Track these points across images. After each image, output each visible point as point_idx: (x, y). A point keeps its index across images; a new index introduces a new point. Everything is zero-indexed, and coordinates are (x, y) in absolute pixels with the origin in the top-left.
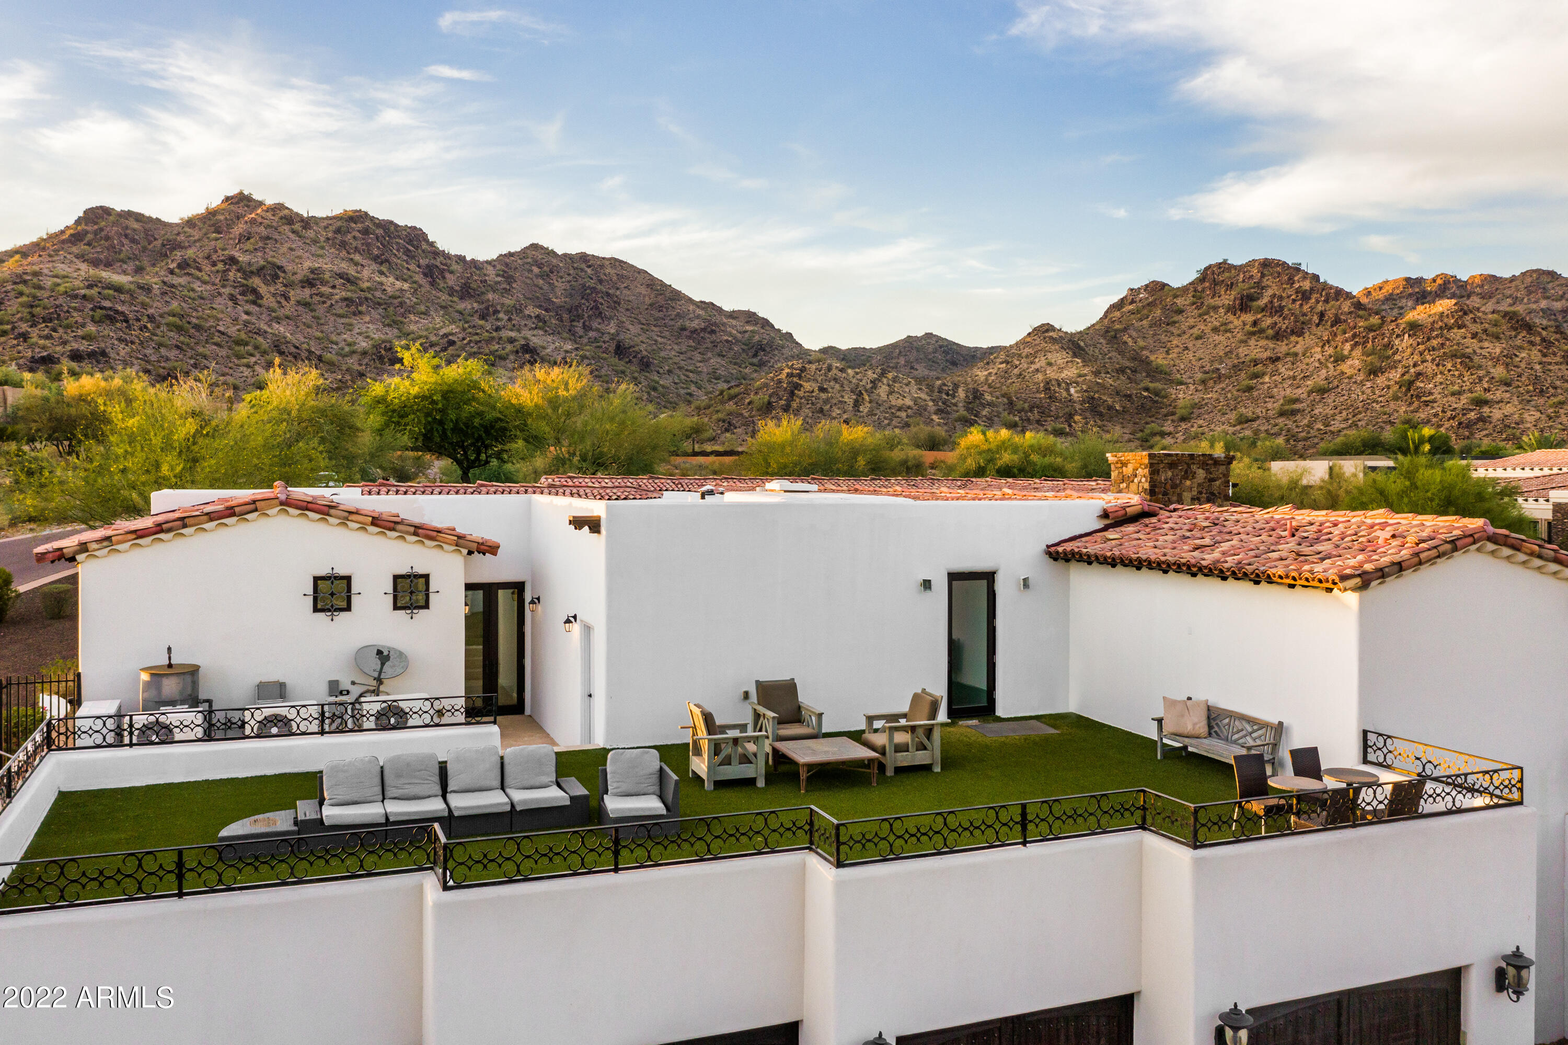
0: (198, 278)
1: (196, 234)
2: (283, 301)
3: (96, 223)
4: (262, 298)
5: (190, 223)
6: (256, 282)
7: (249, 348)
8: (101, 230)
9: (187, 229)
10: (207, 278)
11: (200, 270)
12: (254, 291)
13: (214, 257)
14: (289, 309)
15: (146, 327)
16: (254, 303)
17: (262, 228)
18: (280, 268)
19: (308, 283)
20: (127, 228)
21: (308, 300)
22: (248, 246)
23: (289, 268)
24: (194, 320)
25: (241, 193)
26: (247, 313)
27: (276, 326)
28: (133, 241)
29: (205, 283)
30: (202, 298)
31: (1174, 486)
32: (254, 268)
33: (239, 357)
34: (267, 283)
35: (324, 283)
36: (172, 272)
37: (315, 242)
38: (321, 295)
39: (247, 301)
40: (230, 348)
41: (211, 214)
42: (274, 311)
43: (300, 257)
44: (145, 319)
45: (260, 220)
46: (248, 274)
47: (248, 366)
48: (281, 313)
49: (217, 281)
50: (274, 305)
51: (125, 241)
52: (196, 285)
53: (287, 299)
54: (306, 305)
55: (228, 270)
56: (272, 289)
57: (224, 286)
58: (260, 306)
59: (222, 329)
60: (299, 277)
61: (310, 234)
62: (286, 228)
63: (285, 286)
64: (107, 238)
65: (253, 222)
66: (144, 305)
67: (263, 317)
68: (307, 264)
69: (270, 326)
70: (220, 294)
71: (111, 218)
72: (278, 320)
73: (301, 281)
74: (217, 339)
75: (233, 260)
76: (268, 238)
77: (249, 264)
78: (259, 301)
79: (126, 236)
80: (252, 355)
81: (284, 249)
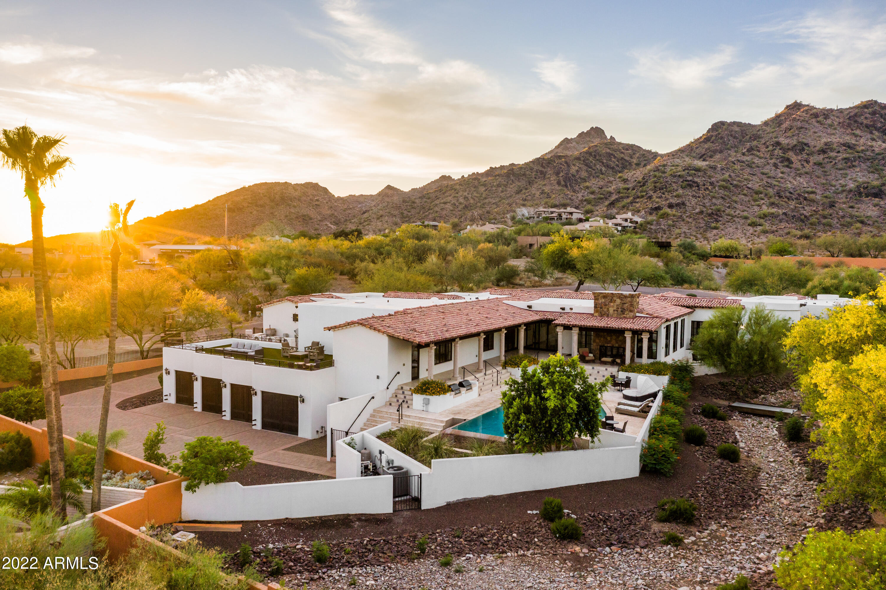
0: (757, 156)
1: (768, 129)
2: (805, 164)
3: (717, 131)
4: (793, 163)
5: (766, 123)
6: (791, 155)
7: (762, 196)
8: (719, 134)
9: (764, 127)
10: (762, 155)
11: (759, 151)
12: (788, 160)
13: (768, 143)
14: (808, 168)
15: (707, 188)
16: (787, 166)
17: (799, 123)
18: (806, 144)
19: (823, 151)
20: (732, 131)
21: (821, 161)
22: (789, 134)
23: (812, 143)
24: (735, 182)
25: (796, 102)
26: (782, 173)
27: (798, 178)
28: (735, 137)
29: (761, 158)
30: (758, 167)
32: (790, 147)
33: (755, 201)
34: (797, 155)
35: (832, 150)
36: (744, 154)
37: (830, 126)
38: (830, 158)
39: (783, 166)
40: (752, 196)
41: (778, 116)
42: (799, 170)
43: (820, 137)
45: (798, 118)
46: (785, 150)
47: (759, 206)
48: (803, 171)
49: (768, 156)
50: (800, 167)
51: (730, 138)
52: (756, 161)
53: (808, 162)
54: (819, 164)
55: (775, 149)
56: (799, 158)
57: (771, 159)
58: (791, 168)
59: (749, 186)
60: (817, 148)
61: (829, 121)
62: (814, 120)
63: (808, 155)
64: (722, 138)
65: (794, 119)
66: (710, 177)
67: (792, 174)
68: (824, 140)
69: (795, 179)
70: (768, 164)
71: (724, 127)
72: (800, 175)
73: (818, 151)
74: (745, 192)
75: (778, 144)
76: (802, 128)
77: (788, 144)
78: (791, 165)
79: (731, 135)
80: (763, 199)
81: (810, 133)
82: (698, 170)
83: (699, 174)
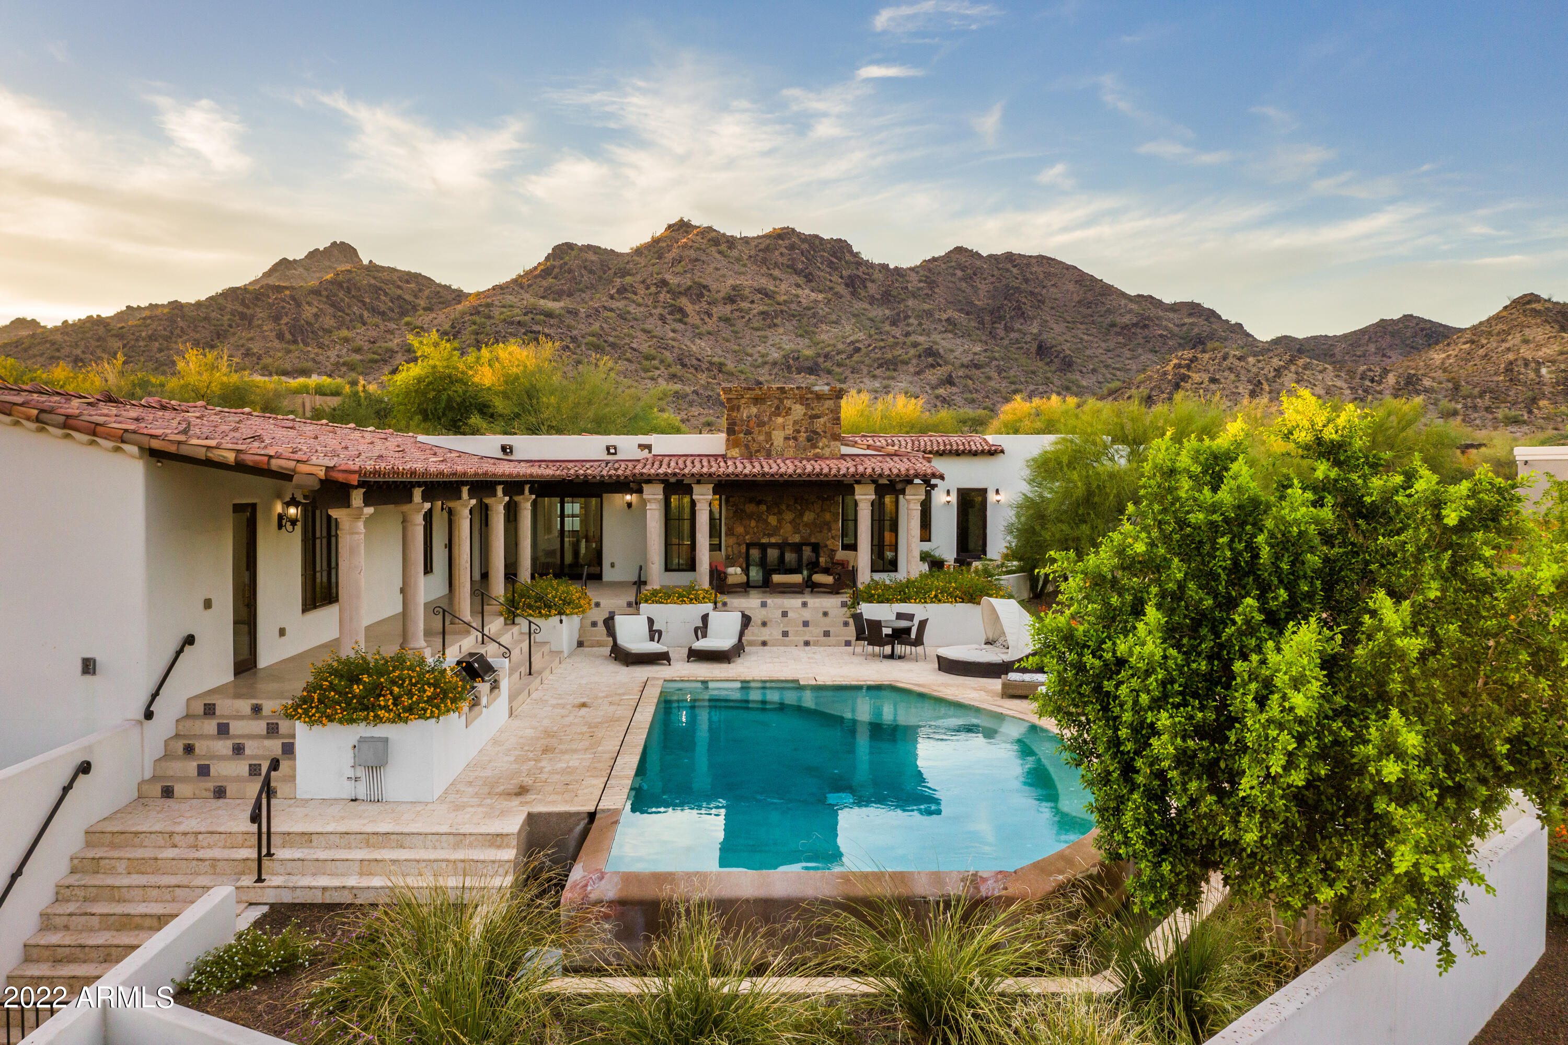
0: (634, 302)
1: (642, 261)
2: (706, 318)
3: (562, 259)
4: (688, 316)
5: (638, 251)
6: (684, 302)
7: (656, 363)
8: (566, 264)
9: (635, 258)
10: (640, 300)
11: (636, 294)
12: (681, 310)
13: (649, 281)
14: (711, 324)
15: (568, 347)
16: (680, 321)
17: (692, 252)
18: (705, 287)
19: (730, 300)
20: (586, 260)
21: (729, 315)
22: (679, 269)
23: (714, 286)
24: (611, 339)
25: (682, 220)
26: (674, 331)
27: (698, 341)
28: (591, 272)
29: (639, 305)
30: (636, 319)
31: (761, 424)
32: (682, 289)
33: (646, 370)
34: (693, 303)
35: (744, 299)
36: (612, 297)
37: (738, 260)
38: (740, 310)
39: (674, 320)
40: (640, 363)
41: (656, 241)
42: (698, 328)
43: (724, 276)
44: (569, 340)
45: (690, 244)
46: (675, 294)
47: (652, 379)
48: (704, 329)
49: (650, 303)
50: (698, 322)
51: (583, 271)
52: (632, 308)
53: (710, 315)
54: (727, 320)
55: (659, 292)
56: (697, 307)
57: (655, 307)
58: (686, 324)
59: (634, 346)
60: (721, 295)
61: (735, 253)
62: (713, 249)
63: (709, 304)
64: (570, 271)
65: (685, 246)
66: (570, 328)
67: (687, 334)
68: (730, 282)
69: (693, 342)
70: (651, 315)
71: (574, 253)
72: (700, 336)
73: (723, 298)
74: (628, 355)
75: (664, 283)
76: (697, 260)
77: (679, 285)
78: (685, 320)
79: (585, 268)
80: (658, 369)
81: (710, 269)
82: (549, 314)
83: (552, 321)
